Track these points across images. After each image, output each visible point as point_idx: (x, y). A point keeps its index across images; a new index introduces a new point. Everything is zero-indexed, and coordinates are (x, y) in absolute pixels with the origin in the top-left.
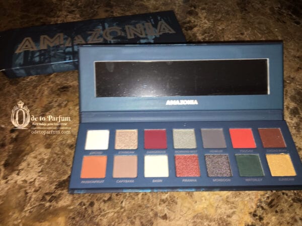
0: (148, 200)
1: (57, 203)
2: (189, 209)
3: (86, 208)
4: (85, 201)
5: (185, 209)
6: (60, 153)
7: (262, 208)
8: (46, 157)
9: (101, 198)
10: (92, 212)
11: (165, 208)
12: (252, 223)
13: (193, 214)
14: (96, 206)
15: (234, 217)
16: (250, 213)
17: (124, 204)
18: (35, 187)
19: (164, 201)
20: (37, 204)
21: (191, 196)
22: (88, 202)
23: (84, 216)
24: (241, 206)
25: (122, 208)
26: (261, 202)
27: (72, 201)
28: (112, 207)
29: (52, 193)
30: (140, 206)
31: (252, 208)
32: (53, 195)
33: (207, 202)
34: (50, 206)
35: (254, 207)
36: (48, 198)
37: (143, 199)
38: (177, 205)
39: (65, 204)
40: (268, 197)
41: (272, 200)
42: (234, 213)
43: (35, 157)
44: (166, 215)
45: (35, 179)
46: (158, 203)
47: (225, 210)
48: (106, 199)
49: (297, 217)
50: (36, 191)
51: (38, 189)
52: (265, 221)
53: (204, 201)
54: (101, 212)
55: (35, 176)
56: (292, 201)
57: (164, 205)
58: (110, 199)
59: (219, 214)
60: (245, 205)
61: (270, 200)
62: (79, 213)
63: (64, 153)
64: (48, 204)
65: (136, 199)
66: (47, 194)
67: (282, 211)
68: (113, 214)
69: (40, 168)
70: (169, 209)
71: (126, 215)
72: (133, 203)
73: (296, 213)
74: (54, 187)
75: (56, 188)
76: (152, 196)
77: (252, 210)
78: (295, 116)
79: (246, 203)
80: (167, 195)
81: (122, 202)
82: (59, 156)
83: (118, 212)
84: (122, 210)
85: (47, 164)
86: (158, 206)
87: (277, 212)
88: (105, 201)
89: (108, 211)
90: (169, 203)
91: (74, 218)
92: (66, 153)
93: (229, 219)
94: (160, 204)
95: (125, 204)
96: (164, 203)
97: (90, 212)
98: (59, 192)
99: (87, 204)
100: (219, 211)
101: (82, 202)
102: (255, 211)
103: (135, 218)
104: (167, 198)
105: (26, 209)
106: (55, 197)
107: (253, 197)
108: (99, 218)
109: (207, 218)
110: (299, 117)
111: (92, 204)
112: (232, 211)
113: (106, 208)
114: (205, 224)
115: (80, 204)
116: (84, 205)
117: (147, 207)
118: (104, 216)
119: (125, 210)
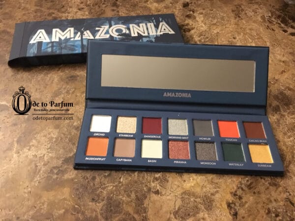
1: (63, 175)
2: (179, 186)
3: (88, 182)
4: (88, 175)
5: (175, 186)
6: (67, 133)
7: (242, 189)
8: (55, 136)
9: (102, 174)
10: (94, 185)
11: (158, 185)
12: (232, 201)
13: (182, 191)
14: (97, 180)
15: (217, 196)
16: (231, 193)
17: (122, 179)
18: (44, 161)
20: (46, 175)
21: (181, 176)
22: (90, 176)
23: (87, 188)
24: (223, 186)
25: (120, 182)
26: (241, 184)
27: (77, 175)
28: (111, 182)
29: (59, 168)
30: (136, 182)
31: (234, 188)
32: (61, 169)
33: (195, 182)
34: (57, 178)
35: (235, 188)
36: (55, 171)
38: (169, 183)
39: (70, 177)
40: (248, 180)
41: (251, 183)
42: (217, 192)
43: (45, 136)
44: (158, 190)
45: (44, 155)
46: (152, 181)
47: (209, 188)
48: (107, 174)
49: (272, 199)
50: (45, 165)
51: (46, 163)
52: (243, 200)
53: (192, 180)
54: (102, 185)
55: (44, 152)
56: (268, 185)
57: (157, 182)
58: (110, 175)
59: (204, 192)
60: (227, 186)
61: (249, 182)
62: (82, 185)
63: (70, 134)
64: (55, 177)
65: (133, 176)
66: (54, 168)
67: (259, 193)
68: (112, 187)
69: (49, 146)
70: (161, 186)
71: (123, 189)
72: (130, 179)
73: (271, 195)
75: (62, 163)
76: (147, 174)
77: (233, 191)
78: (276, 113)
79: (228, 184)
80: (159, 174)
81: (120, 178)
82: (66, 136)
83: (116, 186)
84: (120, 185)
85: (55, 142)
86: (152, 183)
87: (254, 193)
88: (105, 177)
89: (107, 185)
90: (161, 181)
91: (78, 189)
92: (73, 134)
93: (213, 197)
96: (157, 180)
97: (92, 184)
98: (66, 166)
99: (90, 178)
100: (204, 190)
101: (85, 176)
102: (236, 192)
103: (131, 192)
104: (159, 177)
105: (36, 179)
106: (62, 171)
108: (100, 190)
109: (194, 195)
110: (279, 114)
111: (94, 178)
112: (215, 190)
113: (106, 183)
114: (192, 200)
115: (84, 178)
116: (87, 178)
117: (142, 183)
118: (104, 189)
119: (122, 185)
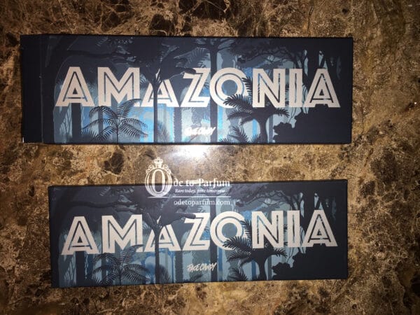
0: (152, 301)
1: (45, 298)
3: (79, 305)
4: (78, 298)
6: (39, 233)
8: (22, 238)
9: (97, 296)
10: (88, 310)
11: (171, 311)
14: (91, 303)
17: (123, 304)
18: (16, 276)
19: (169, 303)
20: (22, 297)
21: (202, 299)
22: (81, 298)
25: (121, 307)
26: (280, 310)
27: (63, 297)
28: (109, 307)
29: (37, 286)
30: (142, 307)
32: (40, 288)
33: (220, 307)
34: (38, 301)
36: (34, 291)
37: (146, 299)
38: (185, 309)
39: (55, 300)
40: (290, 305)
41: (294, 308)
43: (7, 237)
45: (14, 267)
46: (163, 305)
48: (103, 296)
50: (18, 282)
51: (19, 279)
53: (216, 305)
54: (98, 311)
55: (13, 263)
56: (314, 311)
57: (170, 307)
58: (107, 297)
61: (291, 308)
62: (72, 310)
63: (44, 234)
64: (34, 299)
65: (138, 298)
66: (31, 286)
69: (18, 253)
70: (175, 312)
72: (135, 302)
74: (38, 279)
75: (41, 280)
76: (157, 296)
79: (262, 309)
80: (174, 296)
81: (121, 301)
82: (38, 237)
83: (117, 312)
84: (122, 310)
85: (25, 247)
86: (163, 308)
88: (101, 299)
89: (105, 311)
90: (176, 305)
94: (165, 306)
95: (125, 304)
96: (170, 305)
97: (84, 310)
98: (46, 285)
99: (81, 301)
101: (74, 298)
104: (174, 300)
105: (10, 303)
106: (42, 291)
107: (273, 304)
111: (86, 302)
113: (103, 307)
115: (73, 301)
116: (78, 302)
117: (150, 309)
119: (125, 310)
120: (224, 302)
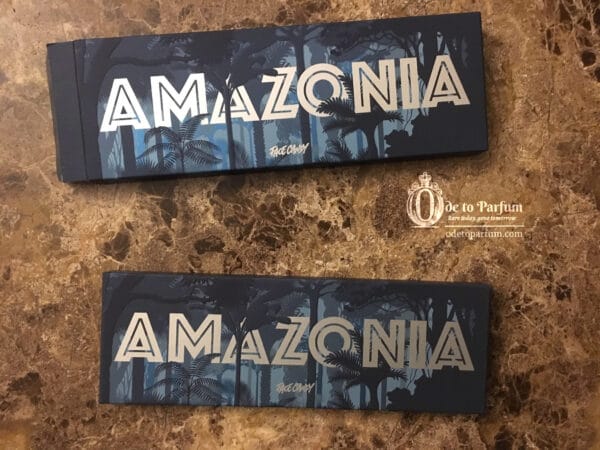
0: (151, 431)
1: (12, 413)
3: (56, 428)
4: (55, 417)
6: (12, 328)
9: (79, 417)
10: (65, 434)
11: (174, 447)
14: (71, 427)
17: (113, 431)
19: (173, 436)
21: (217, 434)
22: (59, 418)
23: (54, 439)
25: (109, 435)
27: (36, 414)
28: (94, 434)
29: (4, 397)
30: (137, 438)
32: (7, 400)
34: (3, 416)
37: (142, 427)
38: (193, 445)
39: (25, 417)
48: (87, 419)
53: (234, 444)
54: (79, 437)
57: (172, 442)
58: (92, 420)
62: (45, 433)
63: (18, 329)
65: (133, 426)
68: (95, 442)
71: (114, 447)
72: (128, 431)
74: (6, 387)
75: (8, 390)
76: (158, 426)
80: (180, 428)
81: (111, 428)
82: (10, 334)
83: (103, 441)
84: (110, 439)
86: (164, 442)
88: (85, 423)
89: (88, 438)
90: (182, 440)
91: (38, 439)
92: (23, 330)
94: (167, 440)
95: (115, 432)
96: (174, 438)
97: (62, 434)
98: (15, 397)
99: (58, 423)
101: (50, 418)
104: (179, 433)
106: (9, 404)
108: (76, 445)
111: (65, 424)
113: (86, 433)
115: (48, 421)
116: (54, 422)
117: (147, 441)
118: (82, 443)
119: (114, 440)
120: (246, 441)
